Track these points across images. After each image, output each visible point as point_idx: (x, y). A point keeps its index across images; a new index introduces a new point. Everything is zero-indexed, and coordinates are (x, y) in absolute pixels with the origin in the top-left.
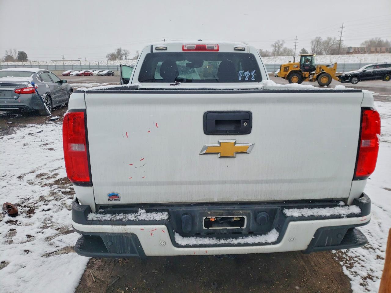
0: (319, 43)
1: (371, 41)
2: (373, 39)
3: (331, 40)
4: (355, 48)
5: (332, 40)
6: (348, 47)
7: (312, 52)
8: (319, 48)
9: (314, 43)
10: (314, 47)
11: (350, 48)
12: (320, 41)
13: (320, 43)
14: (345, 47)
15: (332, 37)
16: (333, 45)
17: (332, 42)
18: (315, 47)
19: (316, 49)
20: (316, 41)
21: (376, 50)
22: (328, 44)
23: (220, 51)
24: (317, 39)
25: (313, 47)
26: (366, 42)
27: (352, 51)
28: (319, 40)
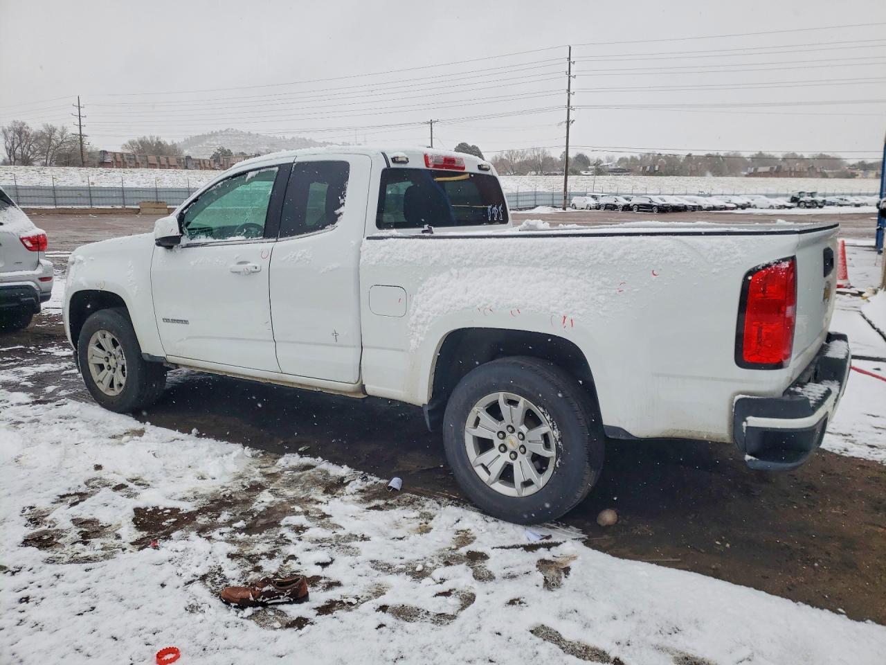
0: (23, 135)
1: (142, 142)
2: (144, 137)
3: (54, 131)
4: (115, 153)
5: (57, 131)
6: (99, 150)
7: (10, 156)
8: (25, 148)
9: (10, 135)
10: (13, 145)
11: (105, 152)
12: (26, 132)
13: (27, 136)
14: (94, 149)
15: (57, 125)
16: (61, 143)
17: (57, 135)
18: (16, 145)
19: (18, 151)
20: (15, 131)
21: (159, 161)
22: (50, 139)
24: (18, 127)
25: (9, 145)
26: (132, 143)
27: (109, 160)
28: (21, 128)
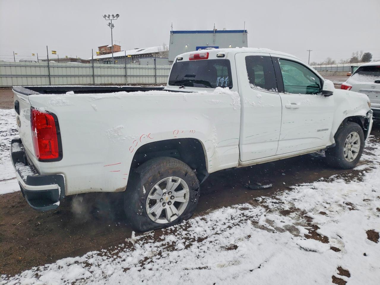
23: (209, 59)
